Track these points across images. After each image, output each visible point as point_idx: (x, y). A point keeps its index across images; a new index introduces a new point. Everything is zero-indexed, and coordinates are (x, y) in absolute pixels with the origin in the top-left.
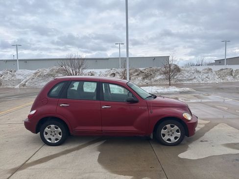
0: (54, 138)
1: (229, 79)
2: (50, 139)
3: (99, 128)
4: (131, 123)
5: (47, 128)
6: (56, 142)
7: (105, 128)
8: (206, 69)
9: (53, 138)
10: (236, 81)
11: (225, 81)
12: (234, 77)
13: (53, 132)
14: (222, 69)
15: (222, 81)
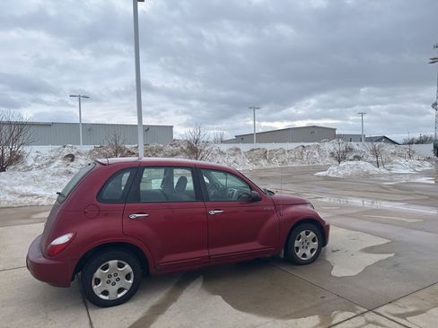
0: (116, 287)
1: (264, 163)
2: (105, 293)
3: (204, 253)
4: (252, 238)
5: (99, 271)
6: (119, 296)
7: (214, 252)
8: (232, 149)
9: (112, 289)
10: (272, 166)
11: (258, 167)
12: (268, 162)
13: (113, 277)
14: (253, 150)
15: (255, 167)
